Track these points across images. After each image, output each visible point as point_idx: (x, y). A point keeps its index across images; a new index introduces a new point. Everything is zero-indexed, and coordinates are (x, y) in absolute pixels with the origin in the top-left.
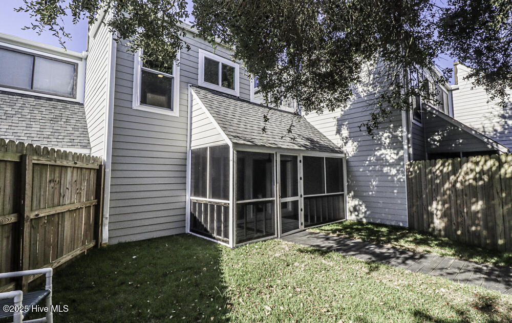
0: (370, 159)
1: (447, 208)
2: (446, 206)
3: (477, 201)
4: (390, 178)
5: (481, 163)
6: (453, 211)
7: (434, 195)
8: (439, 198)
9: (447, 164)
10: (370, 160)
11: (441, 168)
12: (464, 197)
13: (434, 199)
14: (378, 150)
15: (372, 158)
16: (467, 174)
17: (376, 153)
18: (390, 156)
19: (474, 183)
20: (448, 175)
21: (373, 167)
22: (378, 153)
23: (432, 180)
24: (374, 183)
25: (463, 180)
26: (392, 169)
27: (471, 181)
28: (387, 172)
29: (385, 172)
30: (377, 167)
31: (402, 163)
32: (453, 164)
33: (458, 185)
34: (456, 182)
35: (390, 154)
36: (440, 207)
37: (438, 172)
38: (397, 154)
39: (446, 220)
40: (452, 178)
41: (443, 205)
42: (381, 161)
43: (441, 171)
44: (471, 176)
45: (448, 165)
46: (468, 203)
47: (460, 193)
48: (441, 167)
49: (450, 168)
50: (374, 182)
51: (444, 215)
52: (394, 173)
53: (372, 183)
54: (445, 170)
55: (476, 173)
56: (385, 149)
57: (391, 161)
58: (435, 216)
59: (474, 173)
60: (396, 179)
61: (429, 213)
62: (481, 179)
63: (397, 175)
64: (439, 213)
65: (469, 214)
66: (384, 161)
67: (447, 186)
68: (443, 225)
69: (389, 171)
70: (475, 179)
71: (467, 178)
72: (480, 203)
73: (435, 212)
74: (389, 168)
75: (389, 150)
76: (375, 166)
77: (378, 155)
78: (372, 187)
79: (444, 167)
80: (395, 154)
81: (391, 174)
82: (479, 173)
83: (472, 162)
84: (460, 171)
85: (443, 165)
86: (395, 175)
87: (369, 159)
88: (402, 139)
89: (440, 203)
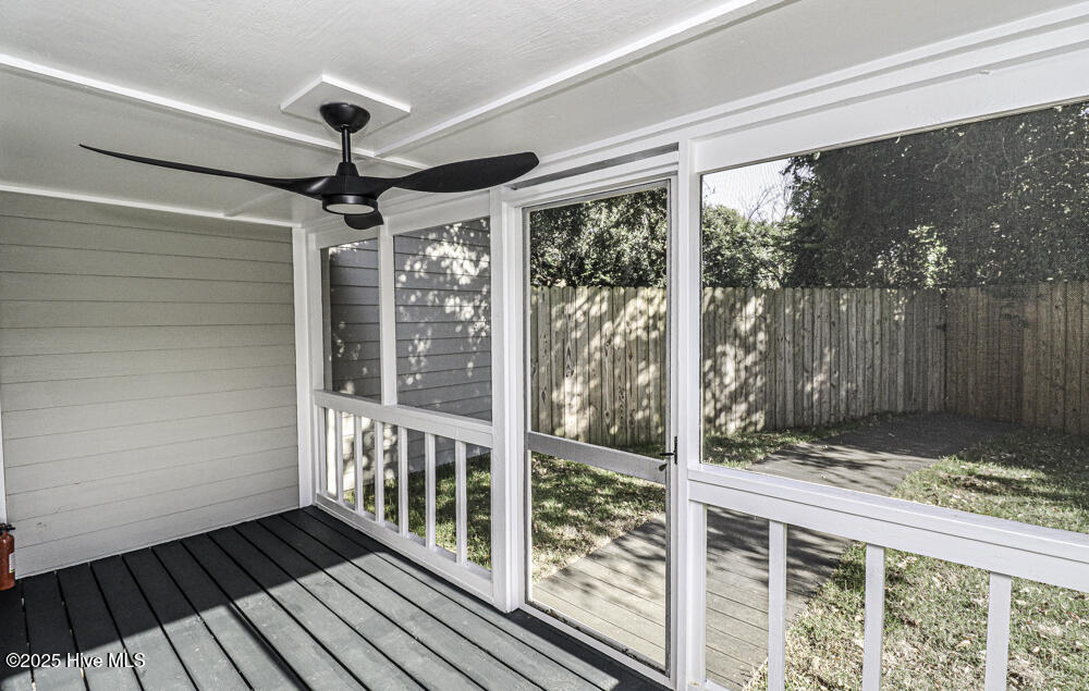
0: (412, 266)
1: (596, 387)
2: (593, 383)
3: (647, 366)
4: (459, 328)
5: (656, 301)
6: (606, 390)
7: (568, 362)
8: (577, 370)
9: (598, 298)
10: (412, 271)
11: (585, 307)
12: (628, 360)
13: (567, 371)
14: (434, 240)
15: (417, 266)
16: (633, 318)
17: (429, 250)
18: (462, 265)
19: (644, 336)
20: (601, 319)
21: (419, 293)
22: (434, 252)
23: (565, 331)
24: (421, 347)
25: (628, 331)
26: (465, 303)
27: (640, 332)
28: (454, 313)
29: (448, 310)
30: (431, 296)
31: (485, 290)
32: (612, 300)
33: (618, 341)
34: (614, 334)
35: (461, 261)
36: (578, 388)
37: (579, 313)
38: (476, 263)
39: (590, 411)
40: (608, 326)
41: (587, 382)
42: (442, 279)
43: (586, 314)
44: (641, 322)
45: (602, 301)
46: (634, 370)
47: (619, 354)
48: (584, 303)
49: (605, 306)
50: (422, 344)
51: (589, 402)
52: (468, 316)
53: (415, 348)
54: (595, 311)
55: (649, 318)
56: (451, 242)
57: (464, 281)
58: (567, 410)
59: (645, 318)
60: (471, 331)
61: (555, 405)
62: (655, 327)
63: (474, 319)
64: (576, 402)
65: (634, 390)
66: (449, 278)
67: (596, 342)
68: (584, 424)
69: (458, 309)
70: (647, 328)
71: (634, 325)
72: (652, 368)
73: (567, 401)
74: (458, 300)
75: (460, 248)
76: (425, 290)
77: (434, 258)
78: (413, 360)
79: (593, 303)
80: (471, 260)
81: (462, 318)
82: (654, 317)
83: (643, 298)
84: (622, 312)
85: (590, 299)
86: (471, 322)
87: (408, 268)
88: (488, 224)
89: (580, 379)
